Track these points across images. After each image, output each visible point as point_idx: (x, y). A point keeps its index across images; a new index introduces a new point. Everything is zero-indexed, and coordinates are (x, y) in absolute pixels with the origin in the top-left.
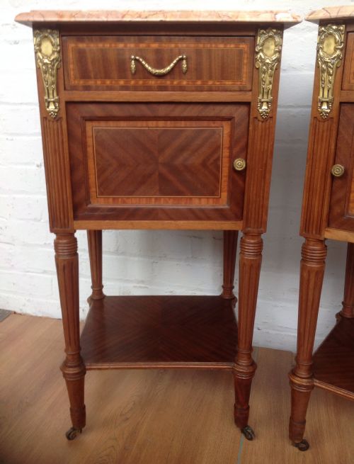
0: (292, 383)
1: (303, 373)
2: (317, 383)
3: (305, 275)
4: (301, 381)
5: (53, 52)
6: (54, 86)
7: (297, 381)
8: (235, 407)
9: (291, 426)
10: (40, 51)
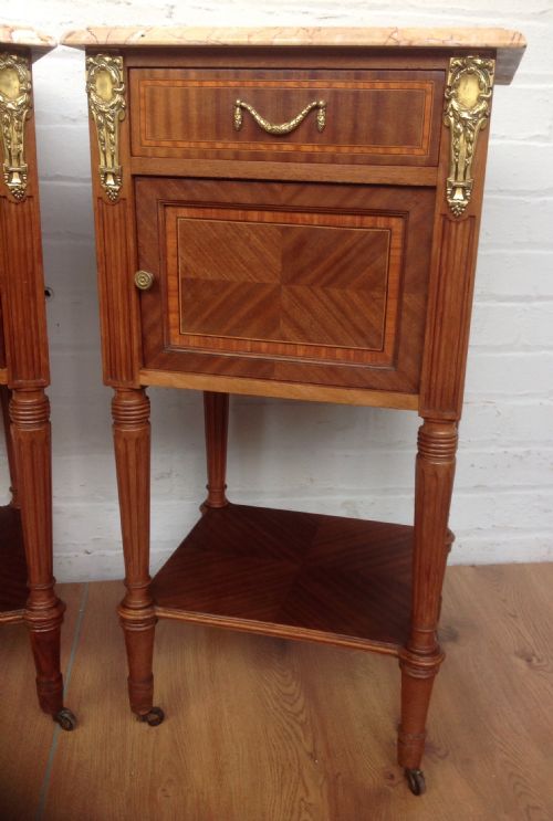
0: (122, 621)
1: (137, 602)
7: (129, 615)
9: (130, 690)
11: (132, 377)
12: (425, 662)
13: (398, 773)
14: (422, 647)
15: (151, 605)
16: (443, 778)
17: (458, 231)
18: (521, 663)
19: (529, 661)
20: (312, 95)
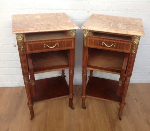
0: (82, 97)
1: (84, 94)
2: (87, 96)
3: (84, 76)
4: (84, 96)
5: (21, 38)
6: (22, 45)
7: (83, 96)
8: (70, 104)
9: (82, 105)
10: (18, 38)
11: (86, 68)
12: (123, 105)
13: (118, 117)
14: (123, 103)
15: (86, 95)
16: (124, 118)
17: (133, 56)
18: (135, 101)
19: (136, 100)
20: (114, 43)
